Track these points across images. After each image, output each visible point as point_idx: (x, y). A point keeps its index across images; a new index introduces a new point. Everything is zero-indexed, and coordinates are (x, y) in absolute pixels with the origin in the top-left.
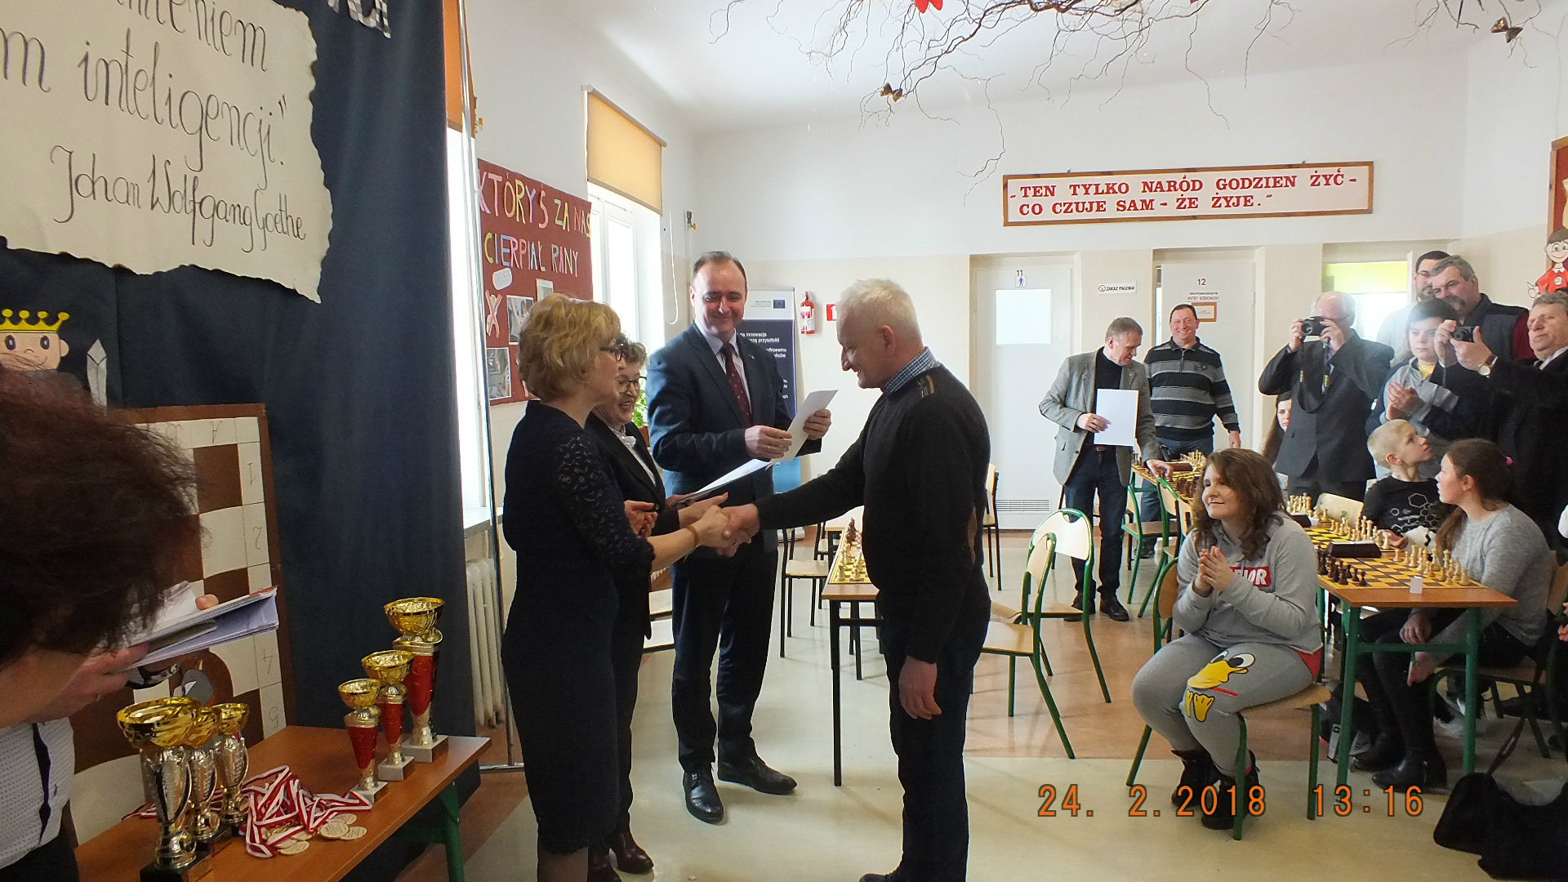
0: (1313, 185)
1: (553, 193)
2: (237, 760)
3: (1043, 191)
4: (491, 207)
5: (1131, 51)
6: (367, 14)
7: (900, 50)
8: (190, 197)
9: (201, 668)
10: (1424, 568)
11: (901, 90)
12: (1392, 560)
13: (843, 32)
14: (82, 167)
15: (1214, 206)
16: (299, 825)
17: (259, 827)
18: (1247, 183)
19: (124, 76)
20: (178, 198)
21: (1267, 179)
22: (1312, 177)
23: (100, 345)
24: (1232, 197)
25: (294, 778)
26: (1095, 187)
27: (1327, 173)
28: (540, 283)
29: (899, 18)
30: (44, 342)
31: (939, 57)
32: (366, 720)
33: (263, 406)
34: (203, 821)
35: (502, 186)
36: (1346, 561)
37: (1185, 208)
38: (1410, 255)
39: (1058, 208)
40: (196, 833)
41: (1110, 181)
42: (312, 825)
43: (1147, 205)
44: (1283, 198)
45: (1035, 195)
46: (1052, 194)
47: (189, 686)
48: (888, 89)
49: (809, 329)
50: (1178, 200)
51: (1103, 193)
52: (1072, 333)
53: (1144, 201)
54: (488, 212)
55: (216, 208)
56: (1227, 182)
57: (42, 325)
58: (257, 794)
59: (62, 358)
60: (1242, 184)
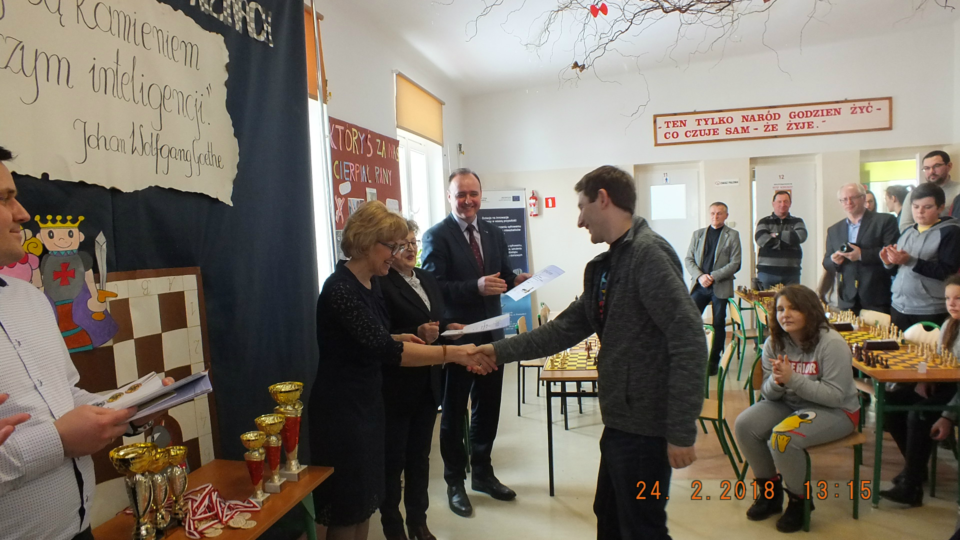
0: (852, 113)
1: (376, 136)
2: (181, 480)
3: (679, 124)
4: (337, 145)
5: (727, 35)
6: (259, 34)
7: (583, 41)
8: (154, 146)
9: (163, 425)
10: (928, 357)
11: (584, 65)
12: (907, 351)
13: (547, 31)
14: (91, 130)
15: (788, 129)
16: (217, 519)
17: (194, 521)
18: (809, 114)
19: (116, 77)
20: (147, 147)
21: (822, 111)
22: (851, 108)
23: (103, 234)
24: (799, 123)
25: (214, 491)
26: (711, 120)
27: (861, 105)
28: (368, 190)
29: (582, 21)
30: (71, 234)
31: (607, 44)
32: (257, 456)
33: (199, 268)
34: (160, 516)
35: (344, 132)
36: (875, 353)
37: (769, 131)
38: (918, 156)
39: (688, 134)
40: (156, 524)
41: (722, 115)
42: (224, 520)
43: (745, 130)
44: (833, 123)
45: (674, 126)
46: (685, 125)
47: (156, 436)
48: (576, 65)
49: (534, 213)
50: (765, 126)
51: (717, 123)
52: (699, 211)
53: (743, 128)
54: (336, 148)
55: (170, 152)
56: (796, 114)
57: (69, 224)
58: (193, 501)
59: (80, 243)
60: (806, 114)
